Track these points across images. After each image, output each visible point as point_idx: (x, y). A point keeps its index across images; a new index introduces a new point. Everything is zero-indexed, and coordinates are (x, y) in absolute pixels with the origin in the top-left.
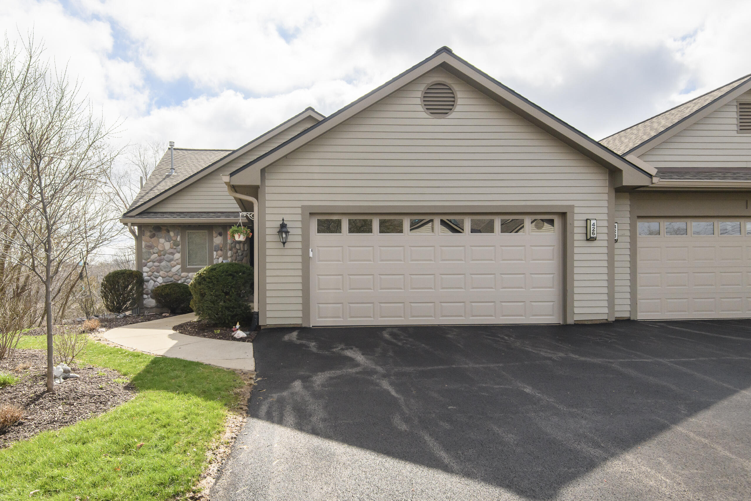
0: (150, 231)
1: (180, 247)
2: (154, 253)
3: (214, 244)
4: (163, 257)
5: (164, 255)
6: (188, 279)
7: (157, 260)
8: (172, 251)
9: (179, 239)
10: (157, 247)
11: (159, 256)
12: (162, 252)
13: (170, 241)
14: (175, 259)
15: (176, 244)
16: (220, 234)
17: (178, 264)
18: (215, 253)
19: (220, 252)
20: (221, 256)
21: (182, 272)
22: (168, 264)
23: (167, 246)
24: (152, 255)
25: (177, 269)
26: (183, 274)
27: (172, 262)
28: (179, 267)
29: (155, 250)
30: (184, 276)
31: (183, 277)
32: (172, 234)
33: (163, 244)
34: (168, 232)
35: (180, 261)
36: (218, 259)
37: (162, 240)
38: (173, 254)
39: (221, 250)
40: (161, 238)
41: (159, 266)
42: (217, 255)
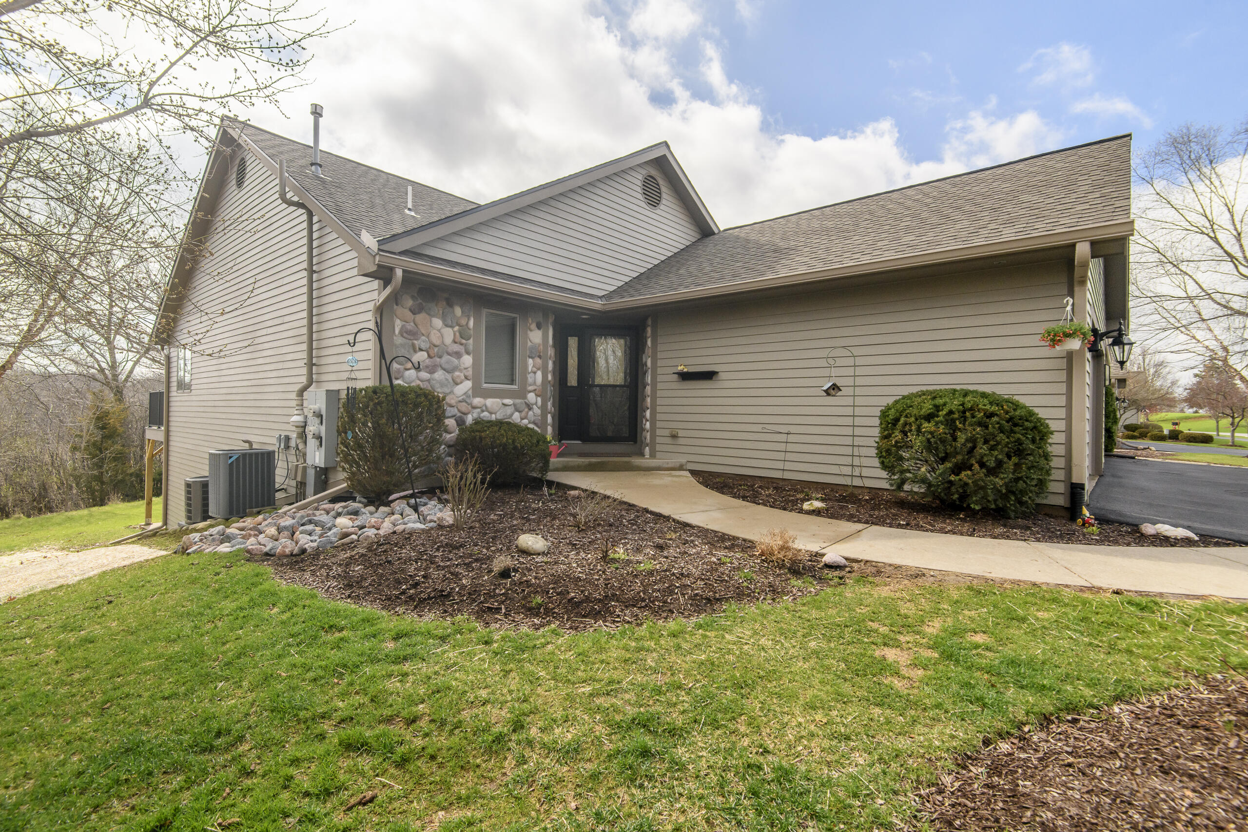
0: (413, 297)
1: (471, 341)
2: (421, 350)
3: (529, 344)
4: (438, 360)
5: (440, 357)
6: (483, 411)
7: (427, 367)
8: (456, 348)
9: (471, 323)
10: (428, 337)
11: (429, 356)
12: (436, 349)
13: (452, 327)
14: (462, 366)
15: (464, 335)
16: (539, 327)
17: (466, 378)
18: (530, 361)
19: (539, 361)
20: (538, 369)
21: (474, 396)
22: (449, 376)
23: (449, 335)
24: (415, 352)
25: (466, 390)
26: (477, 401)
27: (457, 373)
28: (468, 384)
29: (421, 342)
30: (479, 405)
31: (474, 408)
32: (458, 311)
33: (439, 331)
34: (450, 304)
35: (470, 373)
36: (535, 373)
37: (438, 322)
38: (458, 355)
39: (540, 357)
40: (434, 316)
41: (429, 381)
42: (534, 366)
